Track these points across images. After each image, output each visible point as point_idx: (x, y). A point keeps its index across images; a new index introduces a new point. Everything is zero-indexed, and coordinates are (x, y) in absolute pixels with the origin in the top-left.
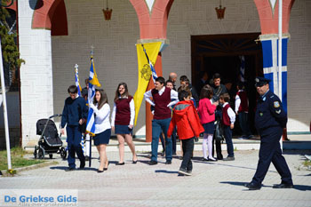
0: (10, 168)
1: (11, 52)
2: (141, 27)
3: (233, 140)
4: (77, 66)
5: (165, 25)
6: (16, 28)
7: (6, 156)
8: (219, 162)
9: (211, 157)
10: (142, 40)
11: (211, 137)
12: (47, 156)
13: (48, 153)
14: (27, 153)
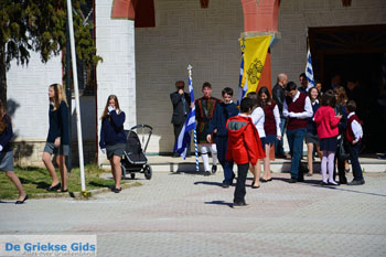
0: (84, 189)
1: (86, 47)
2: (245, 17)
3: (360, 160)
4: (190, 67)
5: (275, 14)
6: (93, 17)
7: (79, 174)
8: (342, 186)
9: (331, 181)
10: (246, 33)
11: (332, 156)
12: (129, 176)
13: (129, 171)
14: (104, 171)
